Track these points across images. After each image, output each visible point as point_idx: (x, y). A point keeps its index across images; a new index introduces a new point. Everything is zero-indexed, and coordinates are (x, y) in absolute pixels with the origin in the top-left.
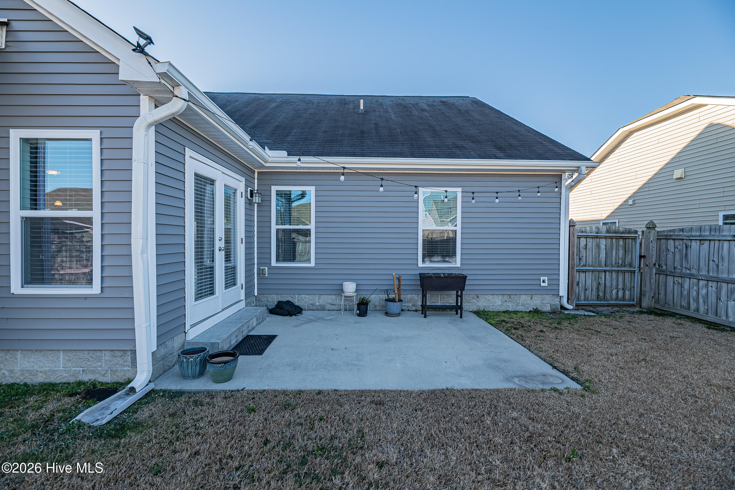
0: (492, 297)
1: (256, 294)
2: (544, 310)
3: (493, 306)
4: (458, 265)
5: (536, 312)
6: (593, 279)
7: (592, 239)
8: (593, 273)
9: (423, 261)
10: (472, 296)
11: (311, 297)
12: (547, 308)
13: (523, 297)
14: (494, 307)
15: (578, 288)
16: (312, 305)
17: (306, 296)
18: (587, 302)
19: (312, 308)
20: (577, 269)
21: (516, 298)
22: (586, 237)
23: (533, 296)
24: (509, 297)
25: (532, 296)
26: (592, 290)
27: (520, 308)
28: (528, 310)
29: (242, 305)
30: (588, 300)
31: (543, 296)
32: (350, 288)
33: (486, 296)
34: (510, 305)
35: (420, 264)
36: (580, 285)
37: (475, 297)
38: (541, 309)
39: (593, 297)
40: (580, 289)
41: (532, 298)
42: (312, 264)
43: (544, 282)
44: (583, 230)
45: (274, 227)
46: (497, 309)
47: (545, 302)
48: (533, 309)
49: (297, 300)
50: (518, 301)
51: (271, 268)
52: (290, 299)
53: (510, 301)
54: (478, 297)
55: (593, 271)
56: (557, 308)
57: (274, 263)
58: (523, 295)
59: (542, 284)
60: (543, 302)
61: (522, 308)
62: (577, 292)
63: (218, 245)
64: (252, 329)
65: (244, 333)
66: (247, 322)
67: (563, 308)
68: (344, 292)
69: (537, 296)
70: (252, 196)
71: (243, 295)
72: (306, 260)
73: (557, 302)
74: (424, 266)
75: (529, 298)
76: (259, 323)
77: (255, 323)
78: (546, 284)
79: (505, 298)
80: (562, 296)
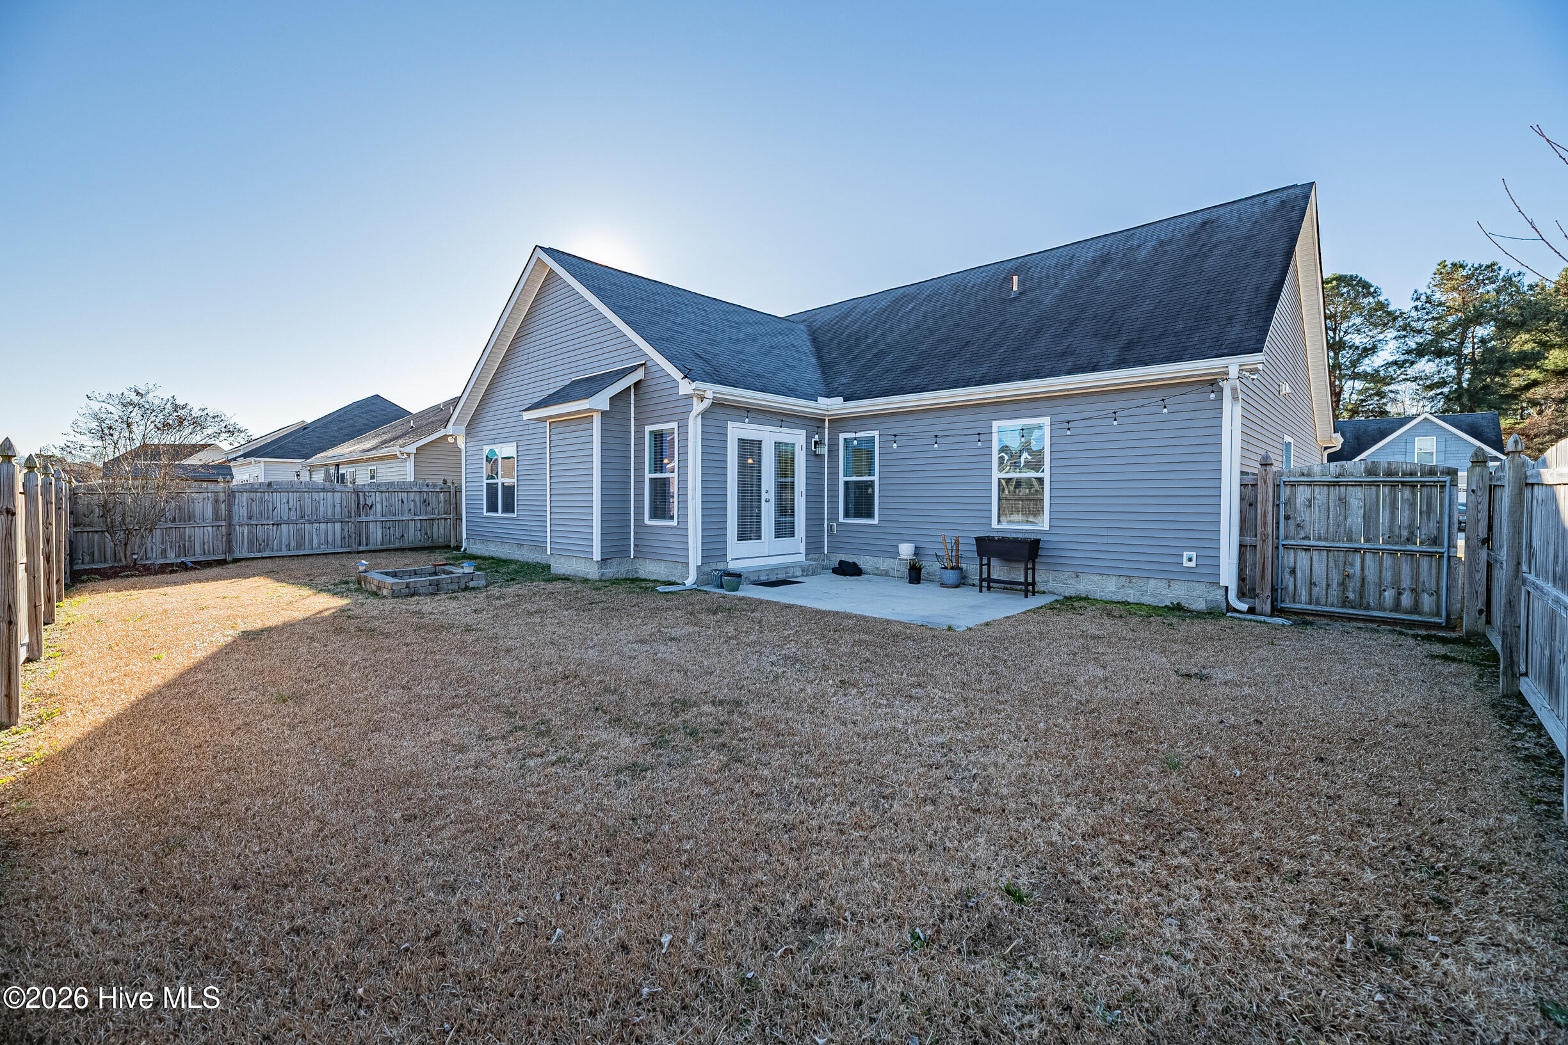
0: (1100, 577)
1: (826, 552)
2: (1193, 607)
3: (1102, 591)
4: (1048, 527)
5: (1177, 608)
6: (1332, 564)
7: (1326, 488)
8: (1331, 554)
9: (999, 521)
10: (1068, 573)
11: (875, 559)
12: (1201, 606)
13: (1152, 583)
14: (1102, 594)
15: (1292, 579)
16: (877, 569)
17: (871, 558)
18: (1312, 607)
19: (876, 572)
20: (1284, 543)
21: (1141, 582)
22: (1310, 484)
23: (1172, 582)
24: (1128, 580)
25: (1169, 582)
26: (1328, 585)
27: (1146, 600)
28: (1163, 605)
29: (801, 558)
30: (1317, 603)
31: (1190, 584)
32: (906, 550)
33: (1090, 576)
34: (1130, 593)
35: (995, 525)
36: (1299, 574)
37: (1074, 576)
38: (1186, 605)
39: (1330, 599)
40: (1299, 582)
41: (1169, 586)
42: (876, 521)
43: (1190, 560)
44: (1305, 471)
45: (842, 479)
46: (1107, 597)
47: (1195, 594)
48: (1172, 603)
49: (864, 562)
50: (1144, 588)
51: (839, 524)
52: (856, 560)
53: (1131, 588)
54: (1077, 576)
55: (1329, 550)
56: (1219, 607)
57: (841, 519)
58: (1154, 580)
59: (1186, 564)
60: (1190, 594)
61: (1152, 599)
62: (1291, 586)
63: (764, 496)
64: (793, 577)
65: (779, 576)
66: (786, 567)
67: (1230, 609)
68: (899, 555)
69: (1179, 582)
70: (815, 447)
71: (802, 548)
72: (870, 515)
73: (1219, 596)
74: (999, 527)
75: (1164, 584)
76: (807, 575)
77: (799, 573)
78: (1193, 564)
79: (1123, 581)
80: (1227, 588)
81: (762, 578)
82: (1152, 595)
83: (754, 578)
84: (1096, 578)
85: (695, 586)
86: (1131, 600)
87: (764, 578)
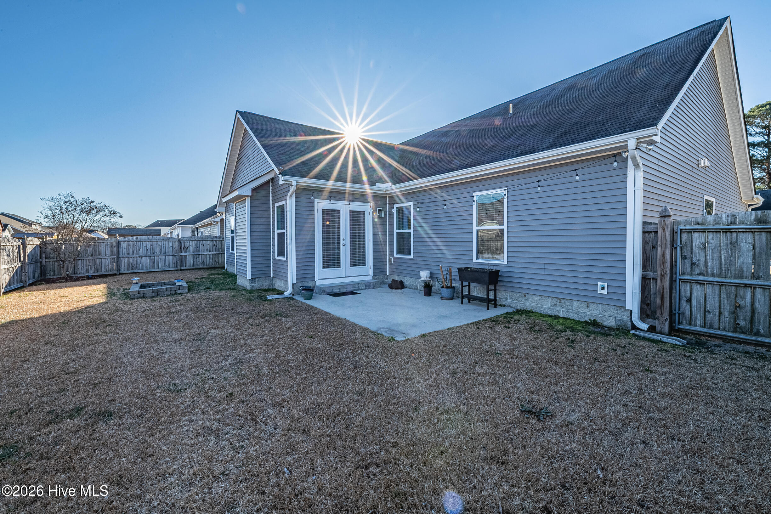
0: (540, 298)
1: (388, 274)
2: (606, 323)
3: (542, 307)
4: (505, 262)
5: (595, 323)
6: (724, 296)
7: (718, 234)
8: (723, 288)
9: (478, 258)
10: (520, 294)
11: (412, 279)
12: (611, 323)
13: (576, 304)
14: (542, 309)
15: (688, 307)
16: (411, 285)
17: (410, 278)
18: (706, 330)
19: (412, 287)
20: (681, 277)
21: (568, 303)
22: (704, 231)
23: (590, 304)
24: (559, 301)
25: (588, 304)
26: (720, 313)
27: (571, 315)
28: (584, 320)
29: (370, 278)
30: (711, 327)
31: (603, 306)
33: (534, 297)
34: (560, 310)
35: (475, 260)
36: (694, 303)
37: (523, 296)
38: (601, 322)
39: (722, 326)
40: (694, 309)
41: (588, 307)
42: (412, 257)
43: (603, 288)
44: (700, 221)
45: (395, 231)
46: (545, 312)
47: (607, 314)
48: (590, 320)
49: (406, 281)
50: (570, 307)
51: (394, 258)
52: (402, 280)
53: (561, 306)
54: (525, 296)
55: (721, 285)
56: (625, 325)
57: (395, 255)
58: (576, 301)
59: (600, 291)
60: (604, 314)
61: (576, 316)
62: (687, 312)
63: (342, 242)
64: (358, 290)
65: (348, 289)
66: (353, 284)
67: (634, 327)
68: (420, 278)
69: (595, 305)
70: (379, 213)
71: (371, 272)
72: (409, 253)
73: (626, 317)
74: (478, 261)
75: (584, 305)
76: (369, 288)
77: (363, 287)
78: (605, 292)
79: (555, 301)
80: (631, 311)
81: (335, 291)
82: (576, 313)
83: (328, 291)
84: (537, 298)
85: (291, 296)
86: (561, 315)
87: (336, 291)
